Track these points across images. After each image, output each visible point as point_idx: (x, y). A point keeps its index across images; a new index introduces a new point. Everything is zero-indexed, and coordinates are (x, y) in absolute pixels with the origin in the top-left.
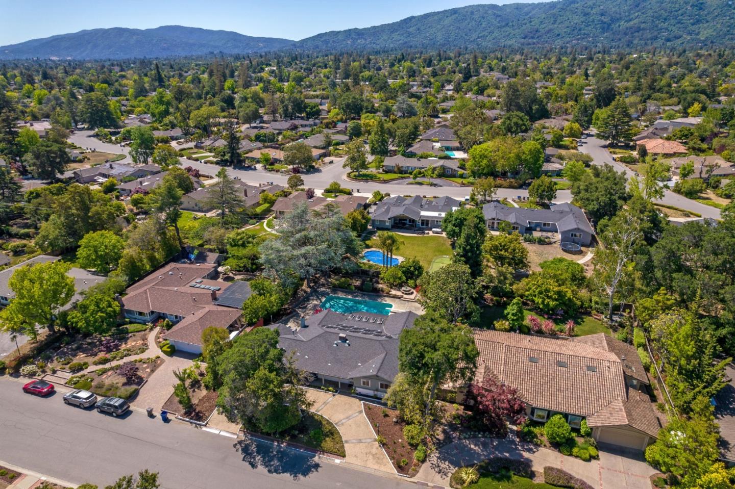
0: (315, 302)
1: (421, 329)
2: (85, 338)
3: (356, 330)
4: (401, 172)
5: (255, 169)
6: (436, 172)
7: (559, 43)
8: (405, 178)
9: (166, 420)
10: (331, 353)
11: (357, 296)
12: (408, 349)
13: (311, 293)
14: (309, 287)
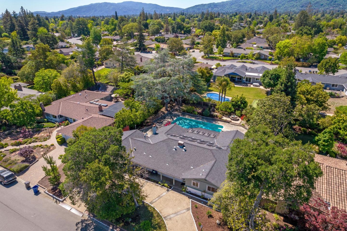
0: (169, 120)
1: (253, 140)
2: (17, 129)
3: (193, 140)
4: (233, 57)
5: (152, 53)
6: (255, 57)
7: (321, 9)
8: (236, 59)
9: (37, 193)
10: (170, 156)
11: (198, 119)
12: (239, 159)
13: (167, 114)
14: (167, 110)
